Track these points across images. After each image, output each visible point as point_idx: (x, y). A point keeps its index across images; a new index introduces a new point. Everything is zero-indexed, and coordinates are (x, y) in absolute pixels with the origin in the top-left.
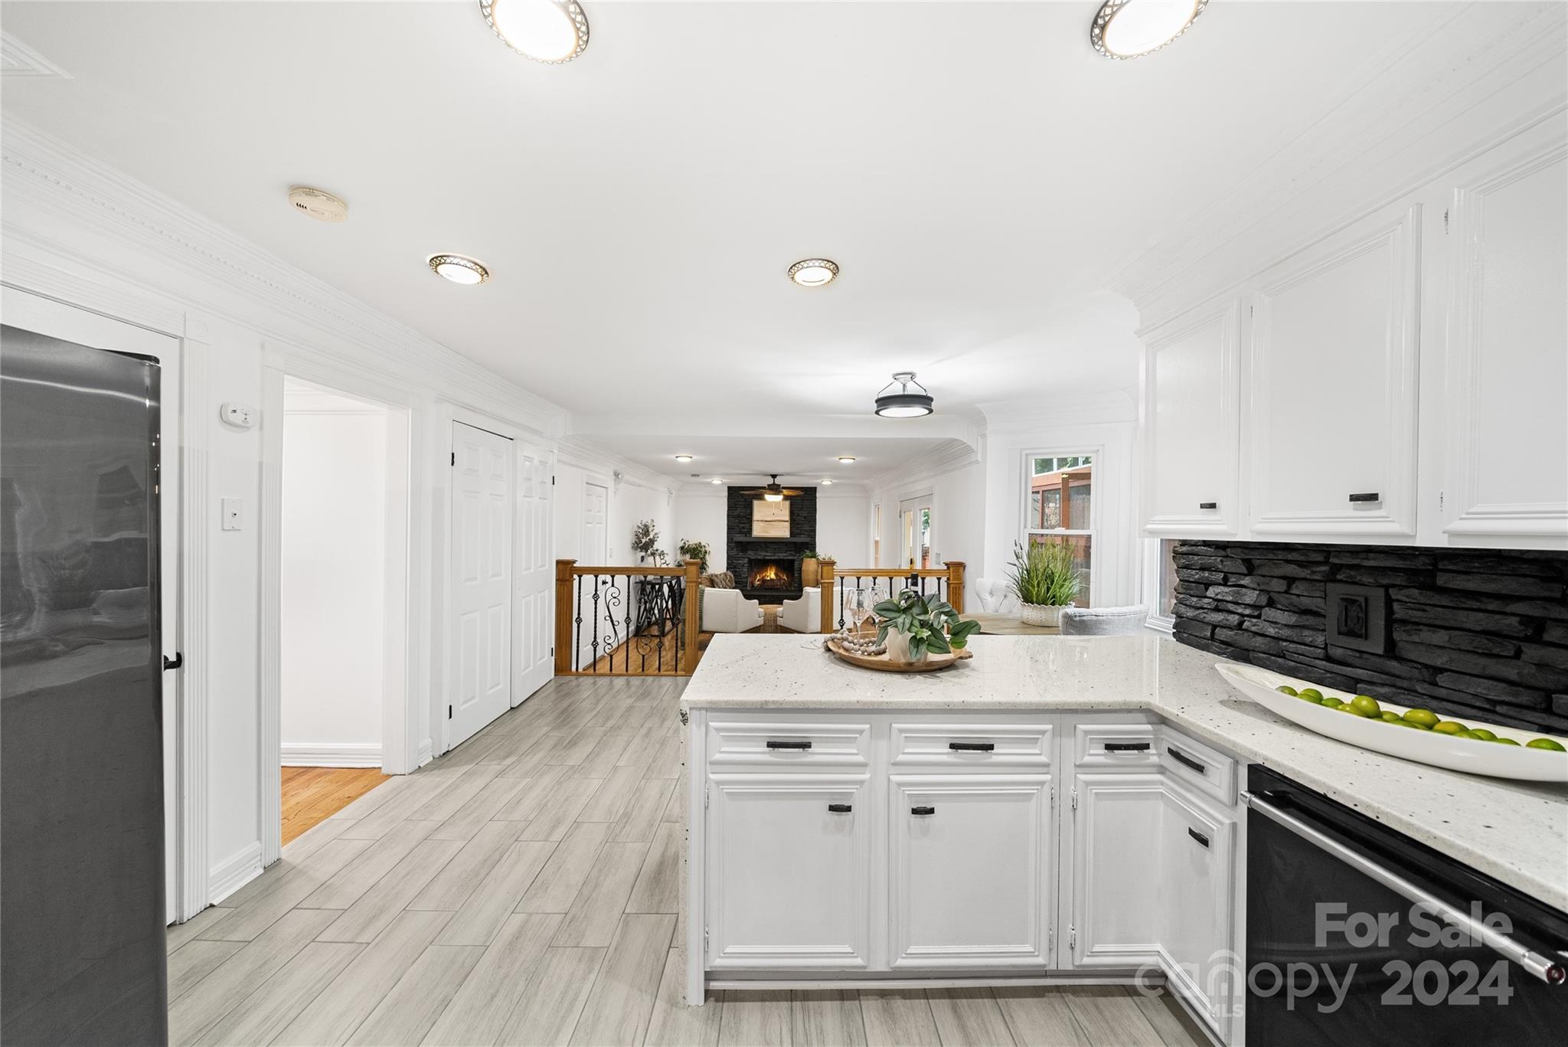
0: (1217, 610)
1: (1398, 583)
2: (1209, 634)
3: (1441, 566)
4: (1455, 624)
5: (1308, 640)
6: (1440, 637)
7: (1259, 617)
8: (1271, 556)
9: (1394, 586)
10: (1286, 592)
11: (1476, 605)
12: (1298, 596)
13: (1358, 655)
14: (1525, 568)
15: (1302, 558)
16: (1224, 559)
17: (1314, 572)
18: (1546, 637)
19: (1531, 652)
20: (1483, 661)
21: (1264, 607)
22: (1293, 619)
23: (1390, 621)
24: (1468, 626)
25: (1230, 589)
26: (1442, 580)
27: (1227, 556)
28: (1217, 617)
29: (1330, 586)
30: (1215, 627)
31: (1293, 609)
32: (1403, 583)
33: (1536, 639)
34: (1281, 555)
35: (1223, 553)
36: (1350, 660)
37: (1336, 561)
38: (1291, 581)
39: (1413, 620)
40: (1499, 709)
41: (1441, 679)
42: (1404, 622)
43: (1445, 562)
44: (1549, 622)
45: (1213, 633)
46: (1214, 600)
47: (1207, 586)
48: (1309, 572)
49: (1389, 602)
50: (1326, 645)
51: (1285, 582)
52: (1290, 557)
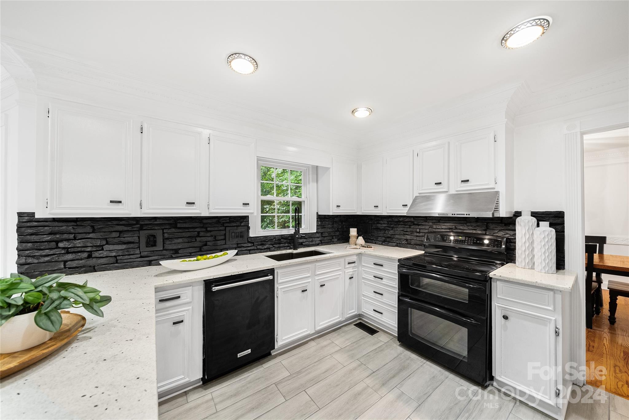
0: (68, 253)
1: (167, 227)
2: (62, 266)
3: (178, 222)
4: (182, 236)
5: (132, 253)
6: (180, 240)
7: (103, 249)
8: (109, 223)
9: (165, 229)
10: (119, 237)
11: (187, 230)
12: (124, 237)
13: (153, 252)
14: (197, 221)
15: (127, 223)
16: (75, 227)
17: (133, 228)
18: (200, 235)
19: (198, 239)
20: (189, 244)
21: (104, 245)
22: (124, 247)
23: (164, 239)
24: (185, 236)
25: (79, 241)
26: (179, 225)
27: (77, 225)
28: (70, 257)
29: (141, 232)
30: (65, 262)
31: (121, 243)
32: (169, 227)
33: (198, 236)
34: (115, 222)
35: (75, 224)
36: (149, 255)
37: (143, 223)
38: (120, 232)
39: (170, 237)
40: (192, 254)
41: (180, 252)
42: (168, 239)
43: (179, 221)
44: (200, 232)
45: (65, 265)
46: (63, 248)
47: (57, 242)
48: (131, 228)
49: (163, 233)
50: (140, 252)
51: (118, 233)
52: (121, 223)
